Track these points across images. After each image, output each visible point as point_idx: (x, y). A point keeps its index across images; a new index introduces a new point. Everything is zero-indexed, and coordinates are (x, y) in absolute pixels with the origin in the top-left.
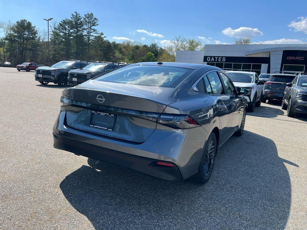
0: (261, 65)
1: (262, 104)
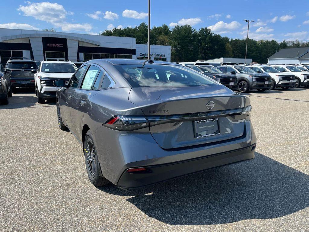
0: (22, 51)
1: (13, 95)
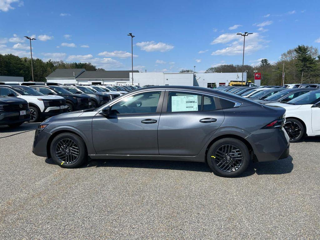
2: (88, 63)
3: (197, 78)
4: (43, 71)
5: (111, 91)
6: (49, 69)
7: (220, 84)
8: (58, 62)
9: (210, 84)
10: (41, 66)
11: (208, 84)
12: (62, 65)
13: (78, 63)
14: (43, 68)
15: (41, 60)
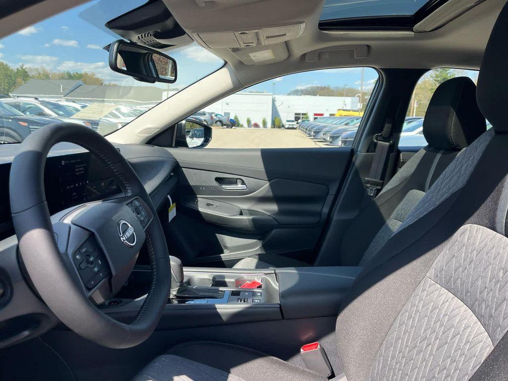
2: (89, 73)
3: (277, 104)
4: (9, 84)
5: (122, 117)
6: (19, 80)
7: (315, 115)
8: (37, 69)
9: (299, 114)
10: (7, 76)
11: (296, 114)
12: (43, 74)
13: (72, 74)
14: (9, 78)
15: (6, 65)
